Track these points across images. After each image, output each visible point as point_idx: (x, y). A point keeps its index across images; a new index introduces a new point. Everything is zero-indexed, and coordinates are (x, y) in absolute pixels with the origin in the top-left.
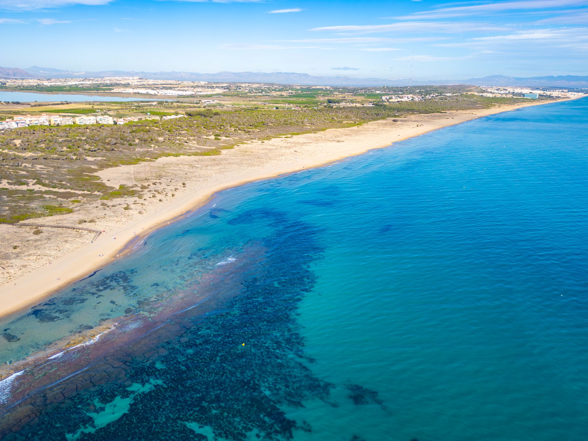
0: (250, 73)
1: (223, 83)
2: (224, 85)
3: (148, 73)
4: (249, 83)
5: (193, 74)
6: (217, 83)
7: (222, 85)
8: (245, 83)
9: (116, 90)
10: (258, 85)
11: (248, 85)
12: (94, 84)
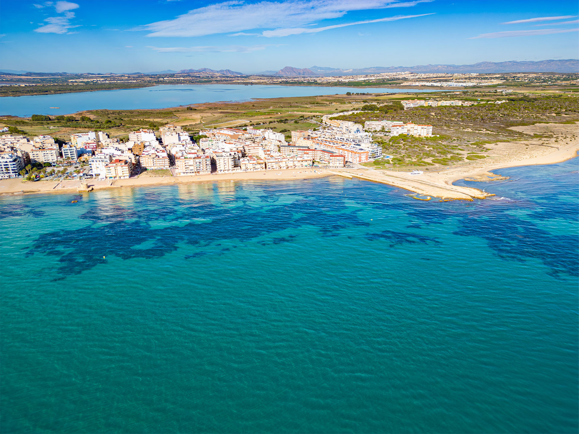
0: (514, 62)
1: (495, 74)
2: (498, 76)
3: (405, 67)
4: (523, 73)
5: (450, 66)
6: (489, 74)
7: (494, 76)
8: (519, 73)
9: (405, 84)
10: (535, 75)
11: (523, 75)
12: (379, 79)
